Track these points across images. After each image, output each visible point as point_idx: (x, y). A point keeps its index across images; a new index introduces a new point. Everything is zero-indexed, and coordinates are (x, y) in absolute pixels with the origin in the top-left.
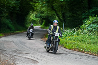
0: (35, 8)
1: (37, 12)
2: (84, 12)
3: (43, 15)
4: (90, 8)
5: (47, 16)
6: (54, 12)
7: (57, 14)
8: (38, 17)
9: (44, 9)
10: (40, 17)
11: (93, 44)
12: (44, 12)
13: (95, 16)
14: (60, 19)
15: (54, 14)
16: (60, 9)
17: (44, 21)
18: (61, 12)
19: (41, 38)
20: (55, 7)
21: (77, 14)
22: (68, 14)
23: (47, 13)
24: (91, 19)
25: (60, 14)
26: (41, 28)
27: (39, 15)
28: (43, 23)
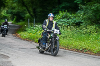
0: (6, 4)
1: (8, 8)
2: (54, 8)
3: (14, 11)
4: (60, 3)
5: (18, 12)
6: (25, 8)
7: (28, 10)
8: (9, 13)
9: (15, 5)
10: (11, 13)
11: (64, 38)
12: (15, 8)
13: (65, 11)
14: (31, 15)
15: (25, 10)
16: (30, 4)
17: (15, 16)
18: (32, 7)
19: (13, 34)
20: (26, 3)
21: (47, 9)
22: (38, 10)
23: (18, 9)
24: (61, 13)
25: (31, 10)
26: (12, 24)
27: (10, 11)
28: (15, 19)
